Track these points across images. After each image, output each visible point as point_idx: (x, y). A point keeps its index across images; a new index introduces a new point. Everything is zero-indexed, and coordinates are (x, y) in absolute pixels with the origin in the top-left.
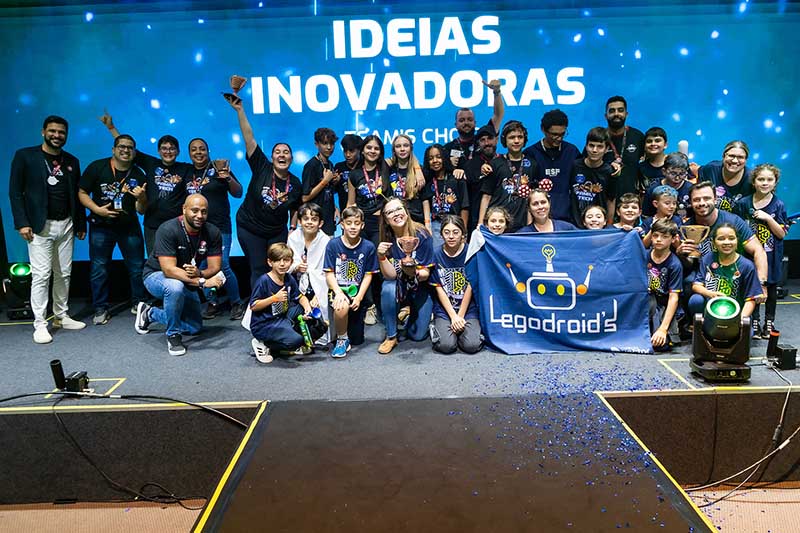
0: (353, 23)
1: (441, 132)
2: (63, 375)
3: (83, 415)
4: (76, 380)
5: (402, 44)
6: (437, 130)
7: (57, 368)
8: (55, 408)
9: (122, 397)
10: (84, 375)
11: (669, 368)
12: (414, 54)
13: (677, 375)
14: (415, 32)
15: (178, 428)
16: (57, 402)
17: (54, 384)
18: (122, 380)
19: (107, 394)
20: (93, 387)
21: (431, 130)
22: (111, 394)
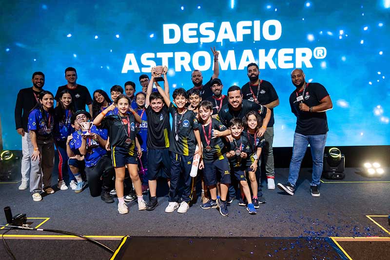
2: (12, 216)
3: (19, 240)
4: (18, 219)
7: (8, 211)
8: (4, 236)
9: (44, 230)
10: (24, 216)
15: (74, 251)
16: (7, 231)
17: (6, 221)
18: (48, 219)
19: (36, 228)
20: (28, 223)
22: (38, 228)
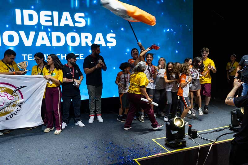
0: (24, 11)
1: (64, 55)
5: (46, 21)
6: (62, 55)
11: (157, 143)
12: (52, 25)
13: (161, 146)
14: (52, 16)
21: (60, 55)
